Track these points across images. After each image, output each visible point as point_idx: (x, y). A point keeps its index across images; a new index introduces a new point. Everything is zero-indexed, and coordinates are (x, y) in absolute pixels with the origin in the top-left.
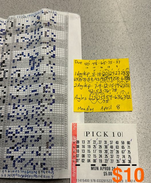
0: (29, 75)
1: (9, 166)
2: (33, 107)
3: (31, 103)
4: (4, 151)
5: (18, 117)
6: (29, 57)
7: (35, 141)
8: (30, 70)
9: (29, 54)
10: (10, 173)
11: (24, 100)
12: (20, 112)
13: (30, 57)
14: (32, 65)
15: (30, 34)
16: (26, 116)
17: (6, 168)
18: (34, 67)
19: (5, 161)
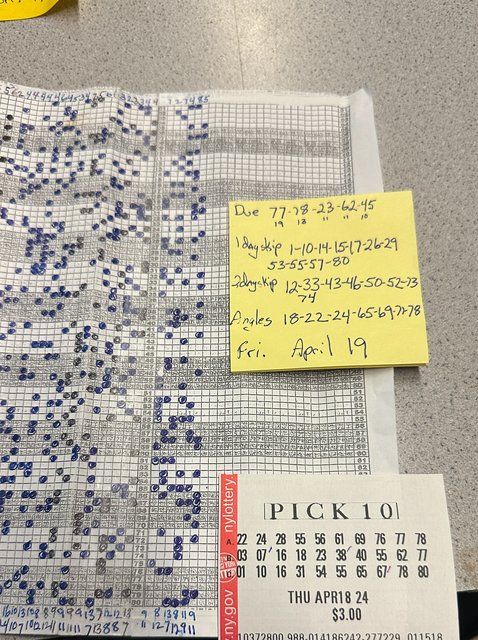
0: (24, 289)
2: (36, 397)
3: (27, 382)
6: (25, 230)
7: (39, 508)
8: (28, 272)
9: (25, 219)
13: (32, 231)
14: (36, 258)
15: (33, 154)
16: (7, 425)
18: (45, 265)
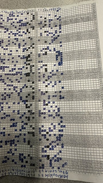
1: (45, 165)
3: (62, 100)
4: (39, 150)
5: (50, 115)
6: (55, 52)
9: (54, 49)
10: (47, 173)
11: (54, 96)
12: (51, 108)
13: (57, 52)
14: (59, 60)
16: (58, 113)
17: (43, 168)
18: (62, 62)
19: (41, 161)
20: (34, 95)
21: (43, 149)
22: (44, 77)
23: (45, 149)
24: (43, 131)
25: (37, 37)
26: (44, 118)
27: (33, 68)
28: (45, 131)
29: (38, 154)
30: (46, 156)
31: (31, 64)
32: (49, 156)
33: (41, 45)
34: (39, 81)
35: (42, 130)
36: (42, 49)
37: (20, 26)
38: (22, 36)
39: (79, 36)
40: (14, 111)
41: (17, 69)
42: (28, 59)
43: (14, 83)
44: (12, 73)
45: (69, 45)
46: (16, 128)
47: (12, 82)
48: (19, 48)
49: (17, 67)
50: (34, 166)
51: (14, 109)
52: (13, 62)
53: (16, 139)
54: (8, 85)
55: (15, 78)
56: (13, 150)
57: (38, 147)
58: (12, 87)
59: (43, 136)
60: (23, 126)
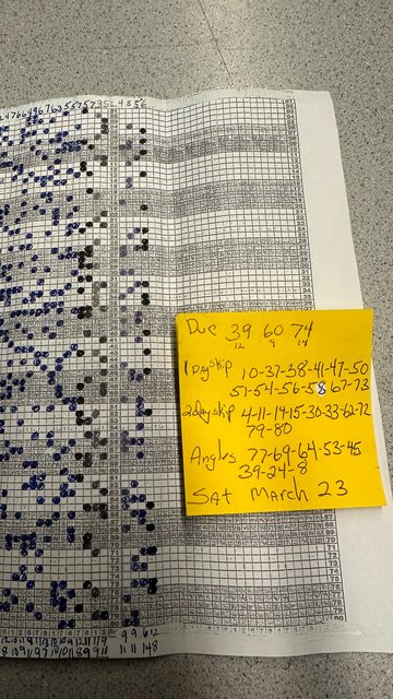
1: (142, 613)
4: (122, 564)
10: (150, 639)
17: (136, 623)
20: (107, 379)
21: (135, 558)
22: (138, 321)
23: (143, 559)
24: (134, 499)
25: (116, 192)
26: (140, 455)
27: (103, 290)
28: (142, 498)
29: (118, 576)
30: (144, 582)
31: (95, 279)
32: (155, 580)
33: (130, 219)
34: (123, 334)
35: (134, 496)
36: (131, 231)
37: (58, 151)
38: (63, 184)
39: (247, 195)
40: (35, 435)
41: (46, 293)
42: (87, 262)
43: (38, 342)
44: (32, 306)
45: (218, 219)
46: (41, 493)
47: (30, 337)
48: (55, 224)
49: (46, 288)
50: (107, 618)
51: (36, 429)
52: (34, 271)
53: (42, 532)
54: (17, 349)
55: (40, 325)
56: (31, 569)
57: (120, 554)
58: (31, 355)
59: (134, 516)
60: (66, 485)
